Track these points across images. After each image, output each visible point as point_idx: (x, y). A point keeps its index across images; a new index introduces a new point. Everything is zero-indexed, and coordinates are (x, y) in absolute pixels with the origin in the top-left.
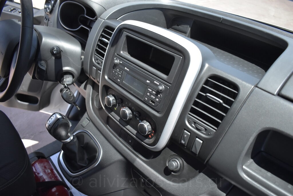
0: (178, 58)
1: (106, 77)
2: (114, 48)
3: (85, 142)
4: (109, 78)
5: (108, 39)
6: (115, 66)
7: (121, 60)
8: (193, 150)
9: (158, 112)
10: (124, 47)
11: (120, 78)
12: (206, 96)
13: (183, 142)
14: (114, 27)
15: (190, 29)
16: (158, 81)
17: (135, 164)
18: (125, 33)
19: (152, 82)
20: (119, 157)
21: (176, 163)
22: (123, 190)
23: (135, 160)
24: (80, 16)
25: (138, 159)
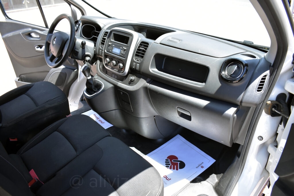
0: (130, 37)
1: (106, 51)
2: (108, 39)
3: (96, 83)
4: (107, 51)
5: (106, 37)
6: (109, 45)
7: (111, 43)
8: (137, 69)
9: (124, 58)
10: (113, 38)
11: (111, 50)
12: (140, 49)
13: (134, 67)
14: (108, 32)
15: (145, 34)
16: (124, 47)
17: (118, 85)
18: (113, 32)
19: (122, 48)
20: (111, 86)
21: (133, 78)
22: (114, 111)
23: (117, 83)
24: (93, 31)
25: (119, 83)
